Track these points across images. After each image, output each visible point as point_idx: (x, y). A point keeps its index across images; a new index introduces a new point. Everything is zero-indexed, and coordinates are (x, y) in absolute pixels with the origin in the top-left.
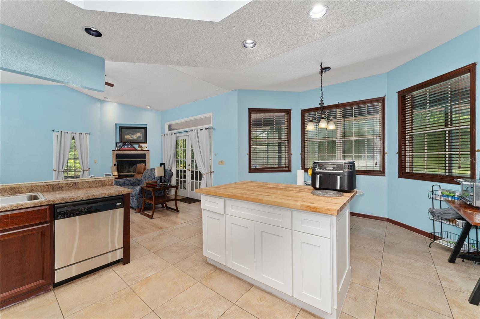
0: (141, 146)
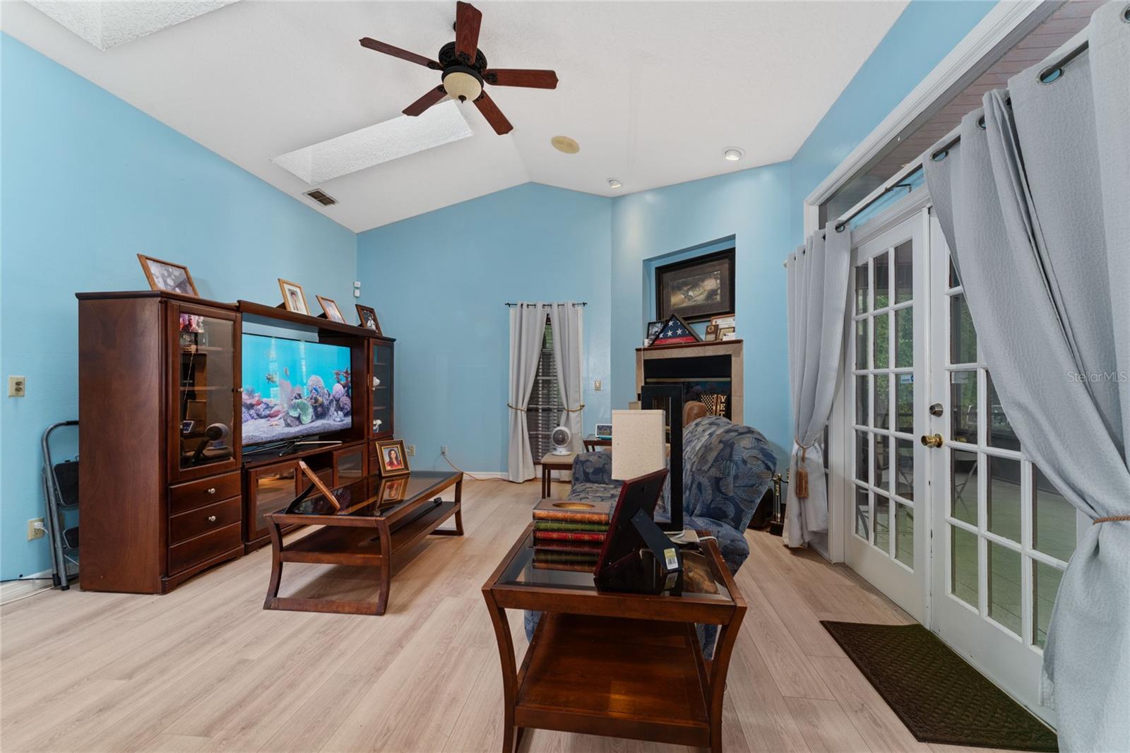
0: (717, 327)
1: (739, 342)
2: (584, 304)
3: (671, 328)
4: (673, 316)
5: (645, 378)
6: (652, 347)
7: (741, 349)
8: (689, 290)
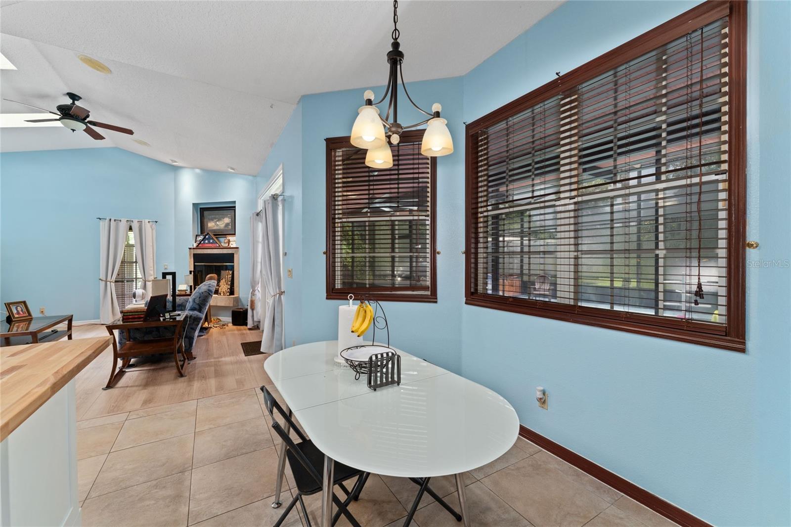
1: (237, 248)
2: (156, 222)
3: (207, 239)
4: (208, 233)
5: (194, 263)
6: (197, 248)
7: (238, 251)
8: (217, 221)
